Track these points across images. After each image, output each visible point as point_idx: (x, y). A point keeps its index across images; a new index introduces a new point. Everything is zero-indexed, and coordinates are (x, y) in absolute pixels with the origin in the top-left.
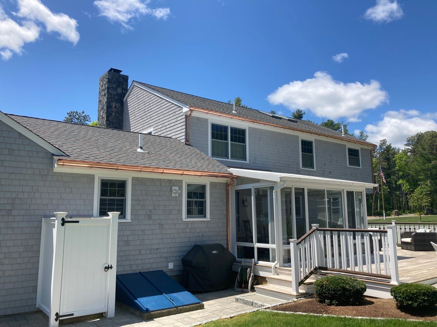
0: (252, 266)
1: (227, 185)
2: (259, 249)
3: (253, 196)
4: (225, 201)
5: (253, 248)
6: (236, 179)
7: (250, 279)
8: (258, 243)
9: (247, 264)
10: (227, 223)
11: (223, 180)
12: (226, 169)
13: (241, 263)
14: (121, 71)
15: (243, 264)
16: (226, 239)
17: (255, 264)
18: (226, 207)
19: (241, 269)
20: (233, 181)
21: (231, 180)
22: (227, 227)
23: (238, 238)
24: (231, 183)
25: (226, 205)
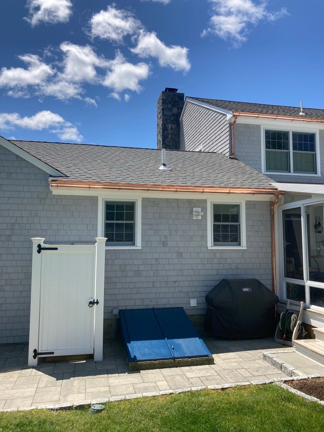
0: (299, 311)
1: (272, 204)
2: (312, 289)
3: (303, 217)
4: (269, 224)
5: (303, 287)
6: (283, 196)
7: (295, 328)
8: (310, 280)
9: (294, 308)
10: (272, 253)
11: (267, 198)
12: (271, 183)
13: (286, 304)
14: (177, 90)
15: (288, 307)
16: (271, 273)
17: (305, 309)
18: (270, 232)
19: (284, 314)
20: (278, 199)
21: (275, 198)
22: (272, 258)
23: (287, 272)
24: (275, 201)
25: (270, 230)
